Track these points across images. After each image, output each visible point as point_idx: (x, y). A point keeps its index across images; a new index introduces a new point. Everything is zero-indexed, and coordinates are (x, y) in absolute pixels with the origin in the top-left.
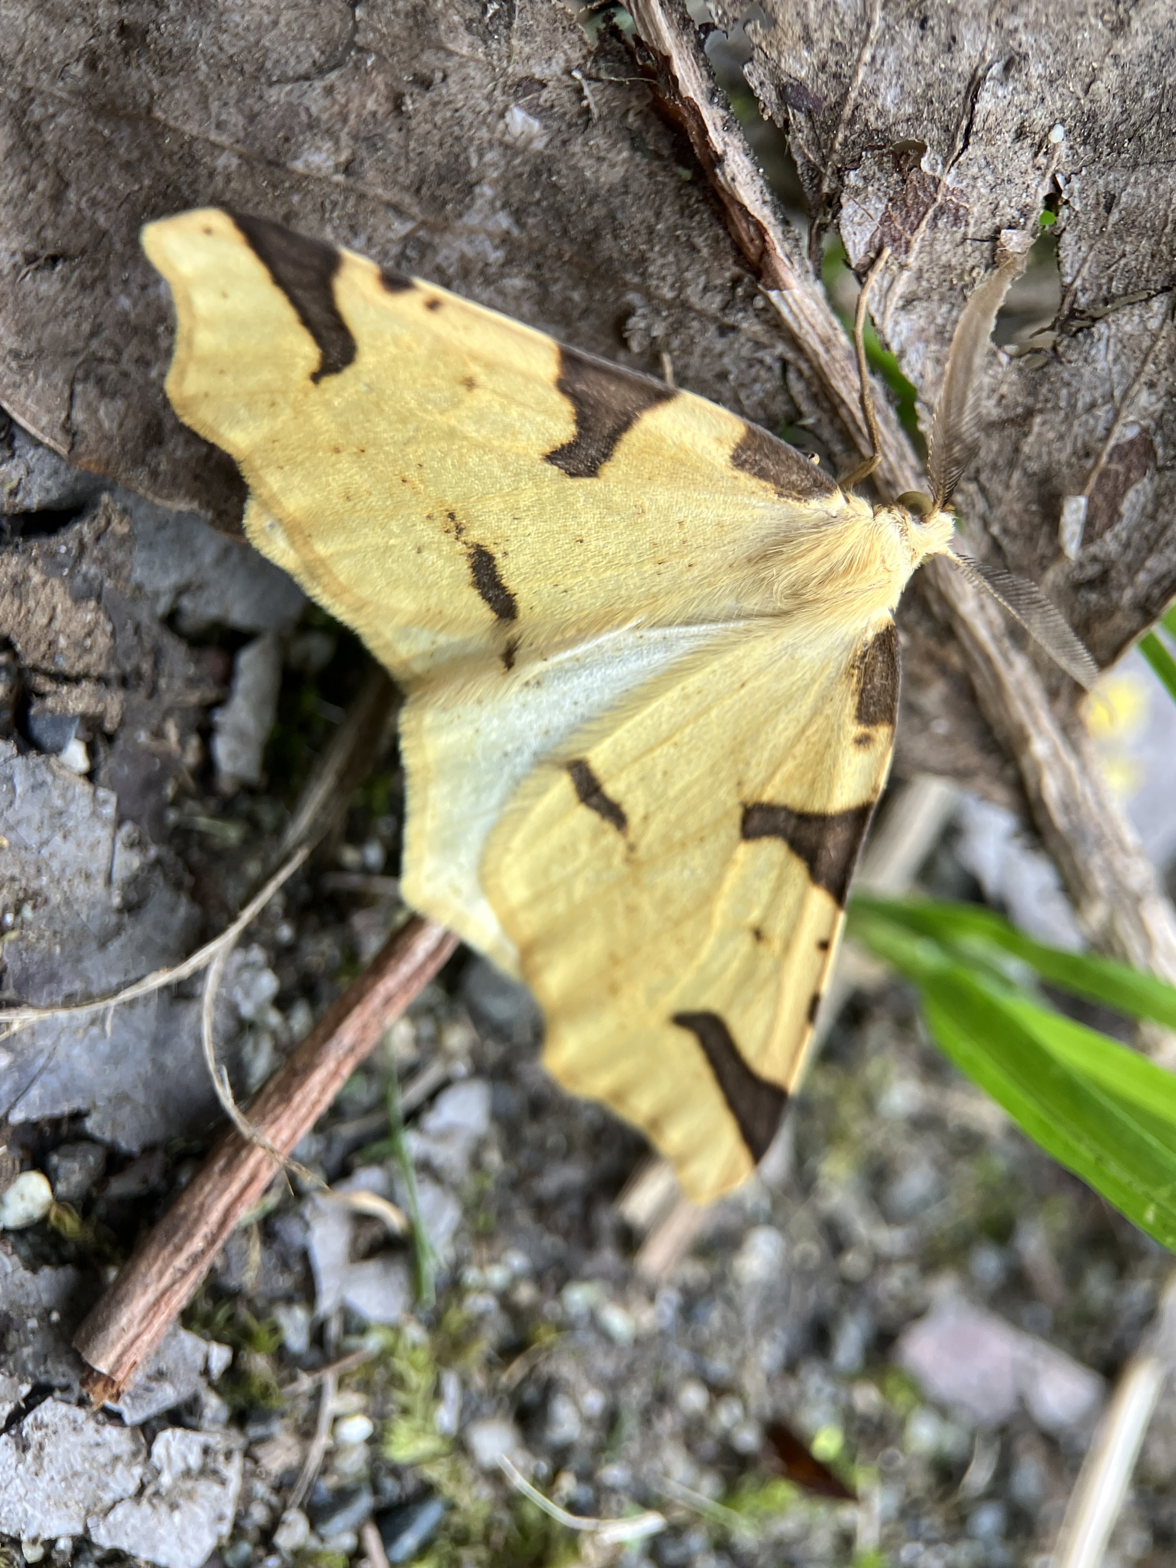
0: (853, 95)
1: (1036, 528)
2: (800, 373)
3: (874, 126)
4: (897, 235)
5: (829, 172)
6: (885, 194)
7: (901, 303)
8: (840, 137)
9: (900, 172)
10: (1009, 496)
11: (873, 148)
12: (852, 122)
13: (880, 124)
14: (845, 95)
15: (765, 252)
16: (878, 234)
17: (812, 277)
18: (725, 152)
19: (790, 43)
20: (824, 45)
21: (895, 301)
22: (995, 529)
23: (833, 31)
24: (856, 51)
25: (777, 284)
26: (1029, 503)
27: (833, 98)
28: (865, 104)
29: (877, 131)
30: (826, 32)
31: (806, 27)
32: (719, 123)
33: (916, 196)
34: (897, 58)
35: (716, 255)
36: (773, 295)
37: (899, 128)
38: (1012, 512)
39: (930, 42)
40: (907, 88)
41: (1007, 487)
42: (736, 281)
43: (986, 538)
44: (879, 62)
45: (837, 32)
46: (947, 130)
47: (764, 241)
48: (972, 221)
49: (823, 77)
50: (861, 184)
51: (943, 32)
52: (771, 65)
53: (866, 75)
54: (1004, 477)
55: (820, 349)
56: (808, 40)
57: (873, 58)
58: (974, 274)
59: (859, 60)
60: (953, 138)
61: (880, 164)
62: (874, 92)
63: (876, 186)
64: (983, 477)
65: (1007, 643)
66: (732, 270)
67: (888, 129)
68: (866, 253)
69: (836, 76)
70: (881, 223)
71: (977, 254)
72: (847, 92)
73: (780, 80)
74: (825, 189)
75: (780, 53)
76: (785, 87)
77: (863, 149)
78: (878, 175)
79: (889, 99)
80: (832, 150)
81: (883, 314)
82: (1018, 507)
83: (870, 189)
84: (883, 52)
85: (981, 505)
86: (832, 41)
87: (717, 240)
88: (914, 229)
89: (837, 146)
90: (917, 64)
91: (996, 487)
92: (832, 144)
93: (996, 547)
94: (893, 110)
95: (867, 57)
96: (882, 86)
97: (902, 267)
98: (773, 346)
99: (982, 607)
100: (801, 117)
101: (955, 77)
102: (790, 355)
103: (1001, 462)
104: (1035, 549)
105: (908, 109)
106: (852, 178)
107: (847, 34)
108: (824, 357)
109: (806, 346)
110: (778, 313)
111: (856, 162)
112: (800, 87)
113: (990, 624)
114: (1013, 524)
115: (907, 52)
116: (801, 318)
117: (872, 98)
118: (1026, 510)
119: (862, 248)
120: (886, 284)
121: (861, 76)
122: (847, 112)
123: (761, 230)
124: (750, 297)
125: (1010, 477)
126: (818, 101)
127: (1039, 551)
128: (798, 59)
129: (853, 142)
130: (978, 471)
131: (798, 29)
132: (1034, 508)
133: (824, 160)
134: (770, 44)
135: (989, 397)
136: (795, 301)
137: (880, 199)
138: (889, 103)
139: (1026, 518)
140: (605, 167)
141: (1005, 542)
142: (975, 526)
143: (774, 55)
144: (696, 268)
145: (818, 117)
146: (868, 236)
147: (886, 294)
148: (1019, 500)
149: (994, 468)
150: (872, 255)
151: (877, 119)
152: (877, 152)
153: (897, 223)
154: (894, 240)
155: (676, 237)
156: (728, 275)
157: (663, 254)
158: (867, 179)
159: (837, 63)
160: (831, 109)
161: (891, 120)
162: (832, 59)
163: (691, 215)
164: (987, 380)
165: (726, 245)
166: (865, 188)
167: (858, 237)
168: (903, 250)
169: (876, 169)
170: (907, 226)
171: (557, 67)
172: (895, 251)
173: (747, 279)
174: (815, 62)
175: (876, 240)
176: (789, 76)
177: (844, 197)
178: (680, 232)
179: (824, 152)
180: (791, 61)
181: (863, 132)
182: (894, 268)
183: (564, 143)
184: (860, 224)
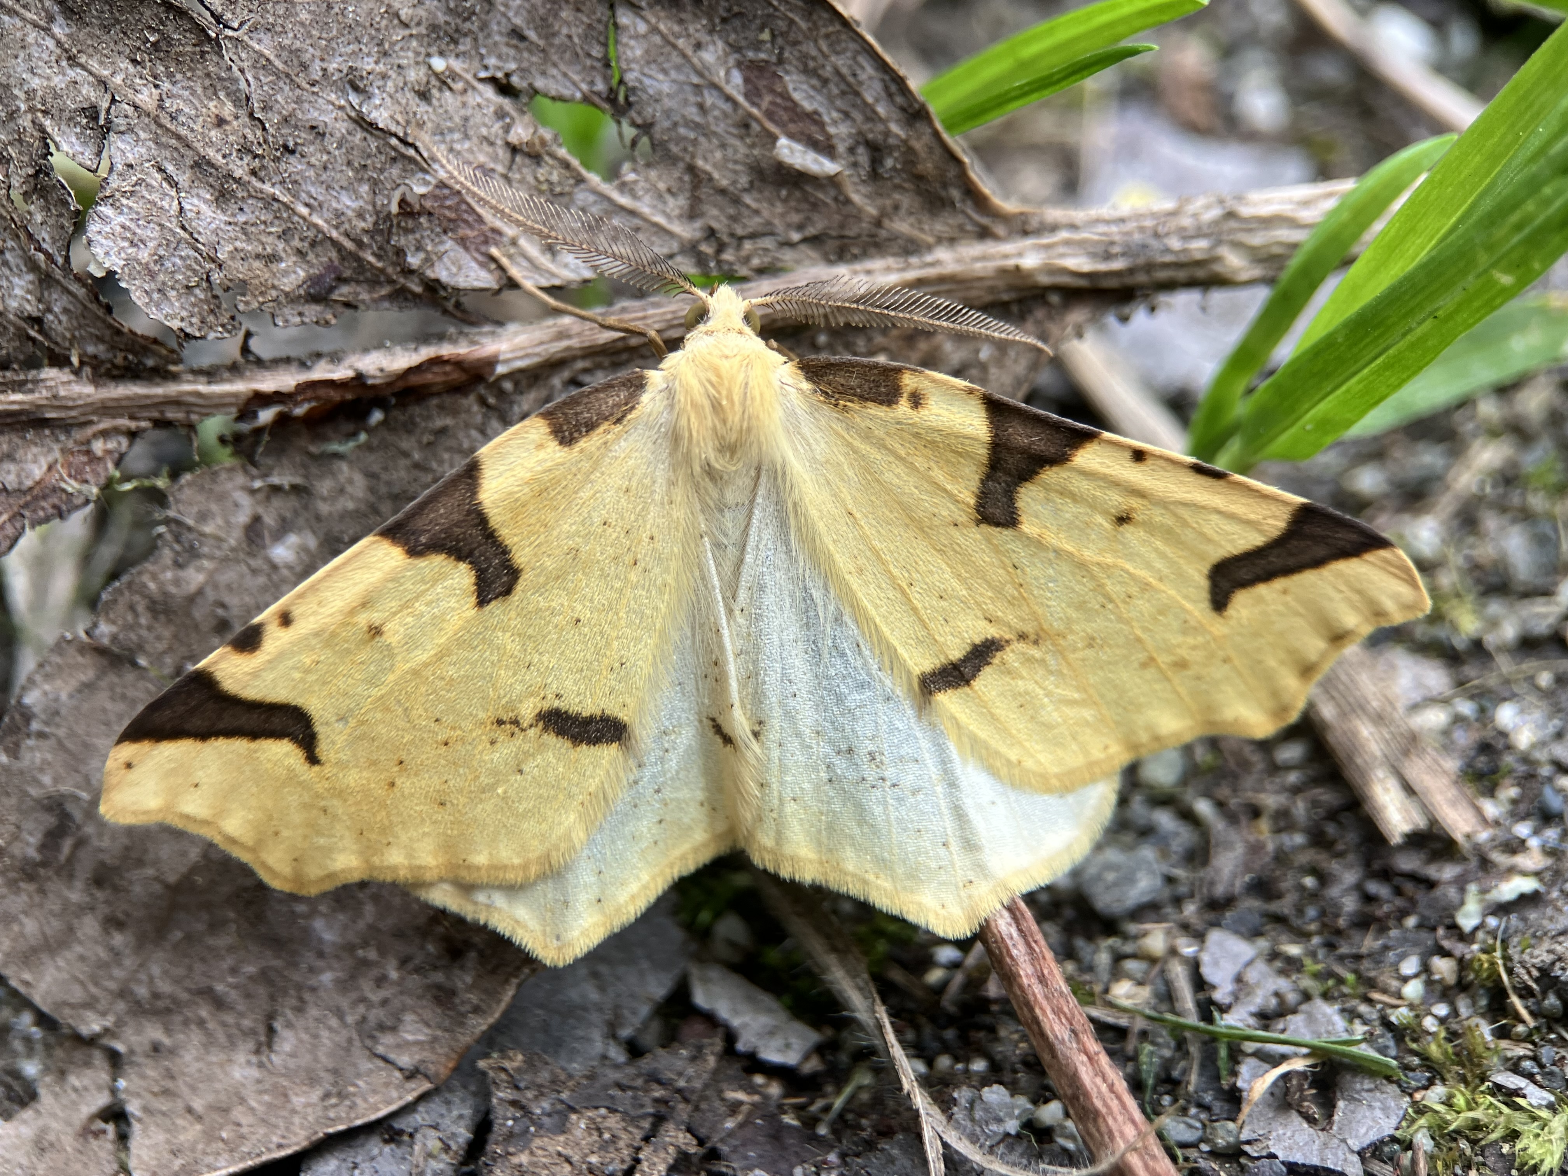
0: (334, 234)
1: (805, 198)
2: (586, 371)
3: (371, 226)
4: (482, 238)
5: (402, 280)
6: (438, 235)
7: (549, 256)
8: (371, 259)
9: (419, 214)
10: (766, 213)
11: (390, 232)
12: (360, 244)
13: (370, 219)
14: (334, 243)
15: (458, 364)
16: (477, 255)
17: (499, 330)
18: (356, 370)
19: (267, 276)
20: (281, 245)
21: (544, 260)
22: (796, 236)
23: (270, 233)
24: (296, 219)
25: (491, 362)
26: (779, 196)
27: (334, 254)
28: (347, 226)
29: (376, 223)
30: (270, 239)
31: (258, 256)
32: (330, 367)
33: (449, 208)
34: (313, 184)
35: (455, 412)
37: (379, 203)
38: (782, 215)
39: (309, 149)
40: (345, 184)
41: (757, 212)
42: (483, 402)
43: (803, 247)
44: (312, 201)
45: (273, 230)
46: (394, 159)
47: (447, 362)
48: (492, 165)
49: (311, 257)
50: (422, 255)
51: (303, 135)
52: (282, 299)
53: (321, 217)
54: (746, 212)
55: (565, 343)
56: (272, 258)
57: (307, 205)
58: (542, 179)
59: (304, 219)
60: (404, 156)
61: (407, 231)
62: (339, 214)
63: (428, 241)
64: (740, 231)
65: (914, 260)
66: (470, 402)
67: (377, 213)
68: (490, 271)
69: (313, 244)
70: (466, 249)
71: (525, 170)
72: (331, 239)
73: (300, 296)
74: (418, 289)
75: (274, 287)
76: (309, 294)
77: (388, 242)
78: (418, 236)
79: (349, 203)
80: (382, 271)
81: (553, 275)
82: (779, 208)
83: (429, 248)
84: (303, 195)
85: (767, 243)
86: (279, 237)
87: (441, 407)
88: (480, 219)
89: (380, 265)
90: (325, 168)
91: (754, 223)
92: (377, 268)
93: (814, 241)
94: (361, 203)
95: (304, 211)
96: (335, 205)
97: (514, 242)
98: (552, 388)
99: (869, 272)
100: (345, 289)
101: (349, 138)
102: (566, 374)
103: (731, 211)
104: (825, 204)
105: (364, 189)
106: (414, 260)
107: (277, 222)
108: (574, 343)
109: (559, 356)
110: (521, 371)
111: (400, 252)
112: (313, 280)
113: (888, 270)
114: (795, 218)
115: (311, 173)
116: (530, 351)
117: (343, 218)
118: (785, 201)
119: (483, 274)
120: (525, 263)
121: (321, 222)
122: (349, 245)
123: (437, 361)
124: (501, 394)
125: (748, 206)
126: (330, 267)
127: (829, 201)
128: (286, 273)
129: (380, 248)
130: (732, 235)
131: (257, 264)
132: (784, 193)
133: (391, 281)
134: (262, 293)
135: (665, 203)
136: (512, 351)
137: (442, 242)
138: (355, 205)
139: (793, 204)
140: (349, 489)
141: (811, 231)
142: (788, 255)
143: (274, 293)
144: (461, 435)
145: (347, 273)
146: (474, 264)
147: (535, 267)
148: (773, 205)
149: (734, 219)
150: (493, 266)
151: (364, 220)
152: (394, 230)
153: (470, 233)
154: (486, 242)
155: (429, 444)
156: (475, 408)
157: (441, 462)
158: (419, 248)
159: (301, 240)
160: (343, 259)
161: (370, 208)
162: (296, 243)
163: (414, 424)
164: (647, 199)
165: (448, 400)
166: (427, 252)
167: (472, 274)
168: (497, 237)
169: (410, 237)
170: (476, 225)
171: (245, 500)
172: (496, 244)
173: (482, 390)
174: (294, 259)
175: (481, 258)
176: (299, 286)
177: (430, 274)
178: (426, 439)
179: (382, 278)
180: (285, 280)
181: (372, 237)
182: (512, 250)
183: (318, 518)
184: (460, 268)
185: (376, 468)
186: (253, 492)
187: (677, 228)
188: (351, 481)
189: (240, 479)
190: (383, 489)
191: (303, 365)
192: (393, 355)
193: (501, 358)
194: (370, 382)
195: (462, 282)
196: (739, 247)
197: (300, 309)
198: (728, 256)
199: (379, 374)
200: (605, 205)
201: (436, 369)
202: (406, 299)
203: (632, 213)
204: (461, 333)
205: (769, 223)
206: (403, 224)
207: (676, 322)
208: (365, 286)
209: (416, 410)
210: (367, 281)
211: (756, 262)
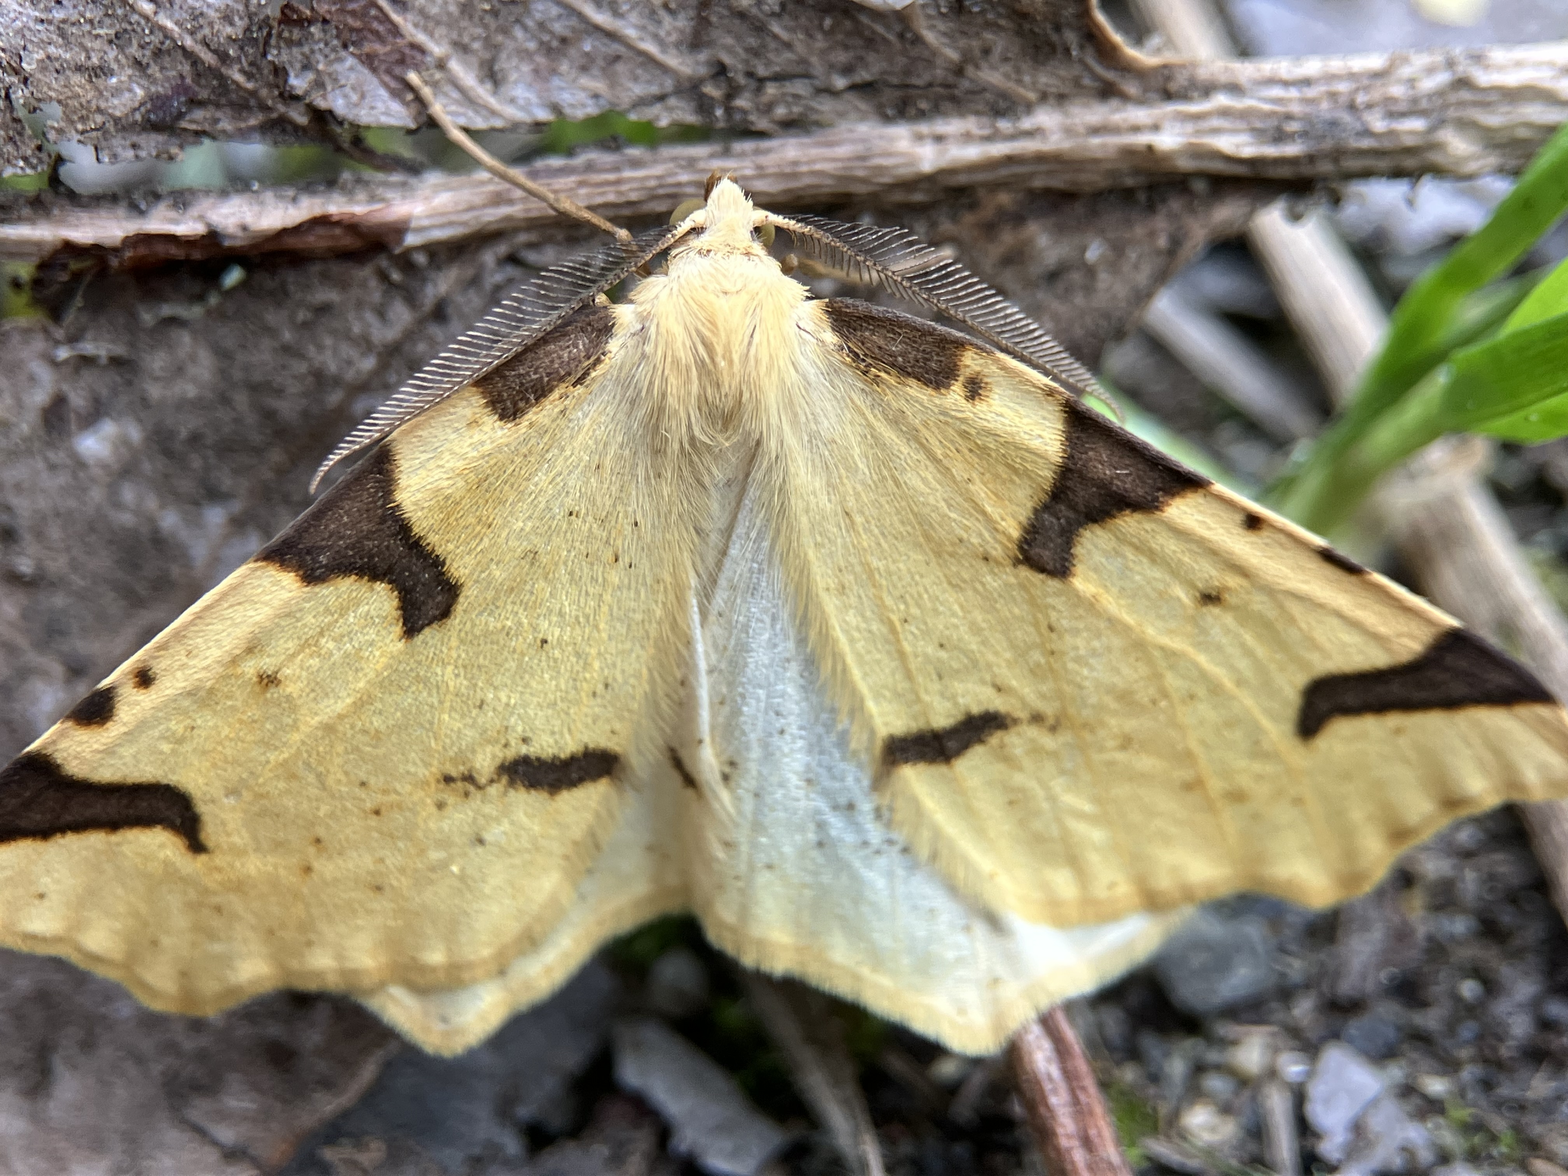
0: (189, 42)
1: (858, 31)
2: (531, 246)
3: (240, 34)
4: (397, 56)
5: (281, 108)
6: (334, 50)
7: (489, 86)
8: (239, 77)
9: (310, 22)
10: (800, 48)
11: (266, 43)
12: (223, 57)
13: (240, 24)
14: (187, 53)
15: (352, 227)
16: (387, 79)
17: (413, 181)
18: (209, 225)
19: (89, 96)
20: (112, 53)
21: (483, 92)
22: (840, 83)
23: (97, 36)
25: (399, 229)
26: (820, 27)
27: (186, 68)
28: (206, 31)
29: (248, 30)
30: (97, 44)
31: (79, 69)
32: (173, 214)
33: (353, 13)
35: (344, 285)
36: (411, 240)
38: (823, 53)
41: (788, 46)
42: (383, 277)
43: (850, 97)
45: (101, 32)
47: (338, 223)
49: (154, 70)
50: (310, 76)
52: (110, 126)
53: (171, 17)
54: (772, 45)
55: (504, 211)
56: (99, 71)
59: (147, 19)
61: (290, 43)
62: (196, 15)
63: (320, 58)
64: (762, 71)
66: (365, 273)
67: (250, 16)
68: (405, 105)
69: (158, 53)
70: (374, 70)
72: (183, 48)
73: (135, 123)
74: (303, 120)
75: (99, 110)
76: (149, 120)
77: (264, 55)
78: (306, 49)
80: (253, 93)
81: (493, 113)
82: (820, 43)
83: (321, 67)
85: (800, 87)
86: (110, 42)
87: (325, 277)
88: (395, 31)
89: (250, 86)
91: (781, 60)
92: (246, 90)
93: (864, 89)
97: (441, 65)
98: (482, 267)
99: (939, 139)
100: (199, 114)
102: (502, 249)
103: (752, 42)
104: (886, 41)
106: (298, 83)
107: (108, 21)
108: (514, 211)
109: (494, 226)
110: (440, 243)
111: (280, 72)
112: (156, 102)
113: (967, 138)
114: (841, 57)
116: (454, 218)
117: (201, 21)
118: (827, 33)
119: (396, 107)
120: (455, 95)
121: (169, 24)
122: (208, 58)
123: (322, 221)
124: (410, 268)
125: (775, 37)
126: (181, 88)
127: (891, 37)
128: (117, 92)
129: (251, 64)
130: (750, 74)
131: (77, 79)
132: (828, 22)
133: (264, 108)
134: (83, 119)
135: (659, 22)
136: (429, 217)
137: (340, 60)
139: (840, 37)
140: (191, 369)
141: (863, 75)
142: (826, 106)
143: (99, 119)
144: (351, 316)
145: (204, 94)
146: (383, 93)
147: (468, 99)
148: (810, 36)
149: (756, 53)
150: (410, 97)
151: (232, 24)
152: (273, 41)
153: (380, 49)
154: (402, 61)
155: (305, 325)
156: (373, 283)
157: (320, 348)
158: (307, 66)
159: (142, 47)
160: (198, 75)
161: (241, 7)
162: (133, 50)
163: (286, 294)
164: (634, 17)
165: (336, 268)
166: (318, 72)
167: (380, 105)
168: (419, 56)
169: (295, 50)
170: (390, 39)
171: (45, 375)
172: (417, 68)
173: (383, 262)
174: (130, 72)
175: (393, 84)
176: (135, 110)
177: (322, 104)
178: (302, 315)
179: (252, 102)
180: (116, 102)
181: (242, 48)
182: (438, 75)
183: (145, 402)
184: (363, 96)
185: (230, 343)
186: (54, 364)
187: (673, 60)
188: (193, 358)
189: (39, 344)
190: (237, 375)
191: (136, 210)
192: (262, 203)
193: (413, 224)
194: (227, 243)
195: (364, 116)
196: (759, 90)
197: (135, 139)
198: (741, 102)
199: (240, 234)
200: (574, 22)
201: (321, 231)
202: (284, 131)
203: (611, 36)
204: (359, 181)
205: (803, 61)
206: (286, 34)
207: (661, 191)
208: (228, 111)
209: (291, 277)
210: (232, 104)
211: (781, 111)
